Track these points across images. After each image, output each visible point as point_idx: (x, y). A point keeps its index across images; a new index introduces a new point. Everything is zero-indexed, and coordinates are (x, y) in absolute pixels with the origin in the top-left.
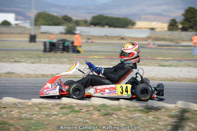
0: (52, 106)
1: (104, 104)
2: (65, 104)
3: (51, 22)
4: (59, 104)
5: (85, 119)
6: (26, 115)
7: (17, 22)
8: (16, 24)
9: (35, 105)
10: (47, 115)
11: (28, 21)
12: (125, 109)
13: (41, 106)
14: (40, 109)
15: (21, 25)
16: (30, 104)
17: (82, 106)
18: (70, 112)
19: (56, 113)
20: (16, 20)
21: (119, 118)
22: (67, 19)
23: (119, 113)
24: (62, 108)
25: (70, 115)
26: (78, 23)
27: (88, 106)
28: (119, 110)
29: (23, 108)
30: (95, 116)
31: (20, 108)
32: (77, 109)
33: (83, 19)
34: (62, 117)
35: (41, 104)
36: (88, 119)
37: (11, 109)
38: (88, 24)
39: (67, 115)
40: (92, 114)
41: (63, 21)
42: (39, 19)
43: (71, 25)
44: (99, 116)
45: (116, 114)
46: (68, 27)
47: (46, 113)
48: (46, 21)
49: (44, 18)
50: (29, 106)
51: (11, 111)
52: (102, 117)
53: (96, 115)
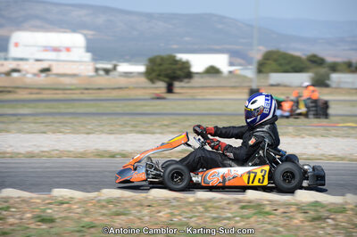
0: (228, 204)
1: (317, 202)
2: (250, 202)
3: (288, 67)
4: (239, 201)
5: (278, 225)
6: (180, 218)
7: (232, 68)
8: (230, 72)
9: (200, 202)
10: (214, 218)
11: (250, 67)
12: (352, 209)
13: (209, 204)
14: (207, 209)
15: (239, 72)
16: (191, 200)
17: (279, 205)
18: (255, 214)
19: (229, 215)
20: (231, 64)
21: (337, 225)
22: (316, 61)
23: (340, 217)
24: (243, 208)
25: (252, 220)
26: (334, 68)
27: (288, 205)
28: (341, 212)
29: (180, 207)
30: (296, 221)
31: (174, 206)
32: (268, 209)
33: (346, 60)
34: (237, 222)
35: (210, 200)
36: (282, 227)
37: (159, 209)
38: (353, 69)
39: (248, 218)
40: (291, 218)
41: (308, 64)
42: (269, 62)
43: (322, 70)
44: (302, 222)
45: (333, 219)
46: (316, 74)
47: (214, 215)
48: (280, 65)
49: (275, 60)
50: (191, 203)
51: (159, 212)
52: (307, 223)
53: (299, 219)
